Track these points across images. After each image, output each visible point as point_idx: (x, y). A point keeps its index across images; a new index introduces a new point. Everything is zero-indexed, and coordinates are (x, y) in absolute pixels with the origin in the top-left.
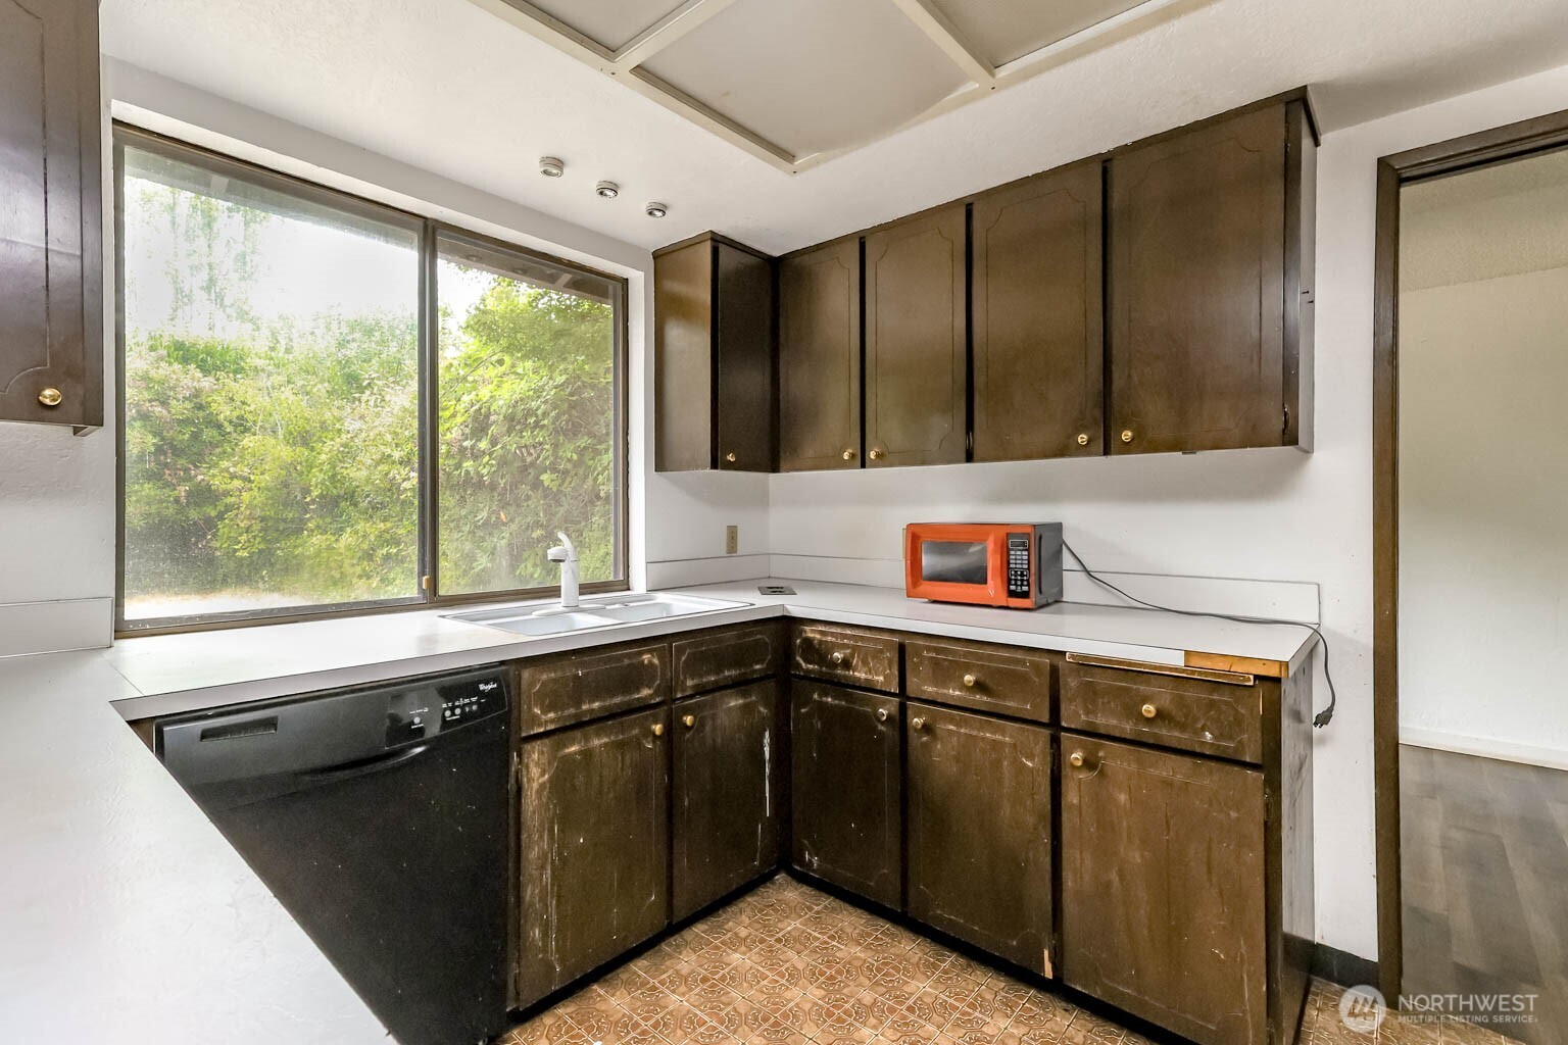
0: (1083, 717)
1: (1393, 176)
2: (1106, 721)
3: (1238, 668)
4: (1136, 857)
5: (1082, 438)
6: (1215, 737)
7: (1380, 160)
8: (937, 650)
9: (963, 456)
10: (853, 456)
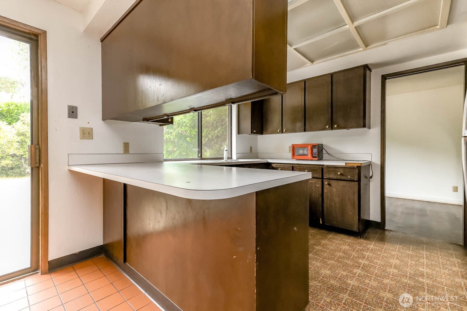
0: (328, 176)
1: (384, 78)
2: (332, 176)
3: (354, 165)
4: (337, 200)
5: (327, 127)
6: (350, 177)
7: (382, 76)
8: (300, 167)
9: (304, 131)
10: (280, 131)
